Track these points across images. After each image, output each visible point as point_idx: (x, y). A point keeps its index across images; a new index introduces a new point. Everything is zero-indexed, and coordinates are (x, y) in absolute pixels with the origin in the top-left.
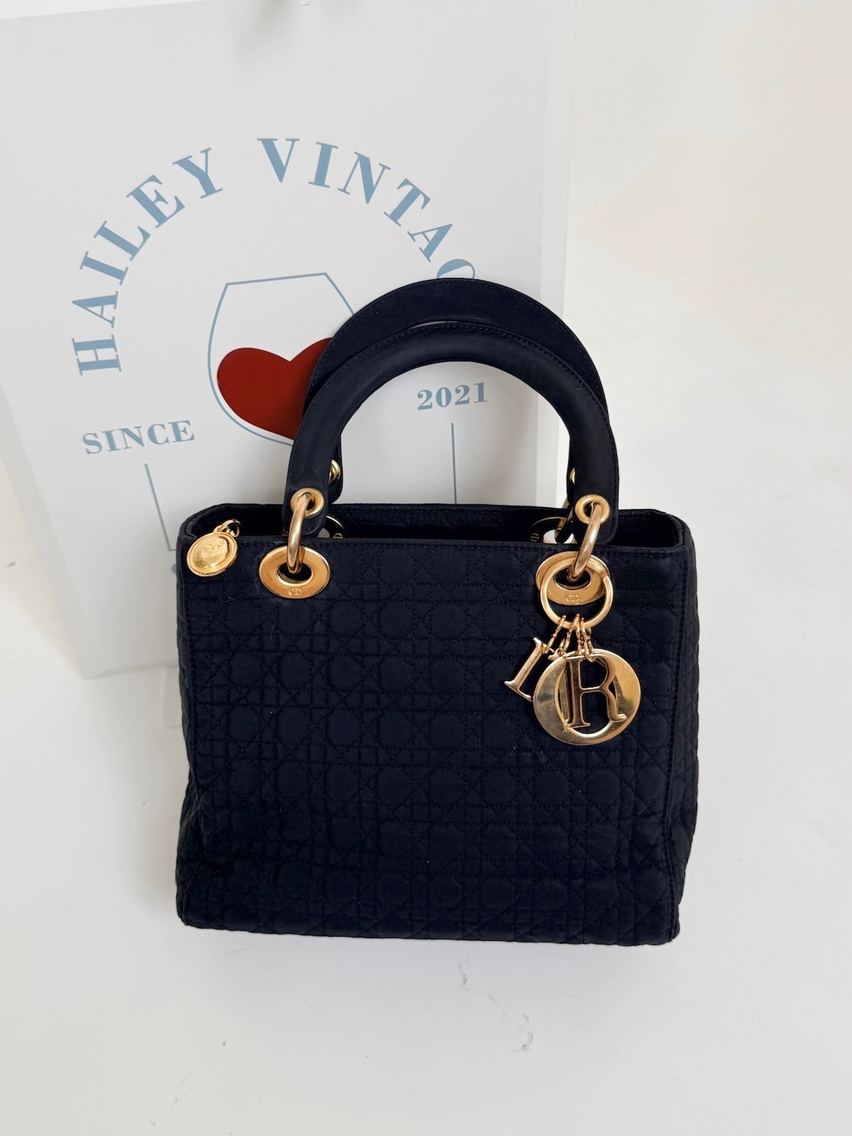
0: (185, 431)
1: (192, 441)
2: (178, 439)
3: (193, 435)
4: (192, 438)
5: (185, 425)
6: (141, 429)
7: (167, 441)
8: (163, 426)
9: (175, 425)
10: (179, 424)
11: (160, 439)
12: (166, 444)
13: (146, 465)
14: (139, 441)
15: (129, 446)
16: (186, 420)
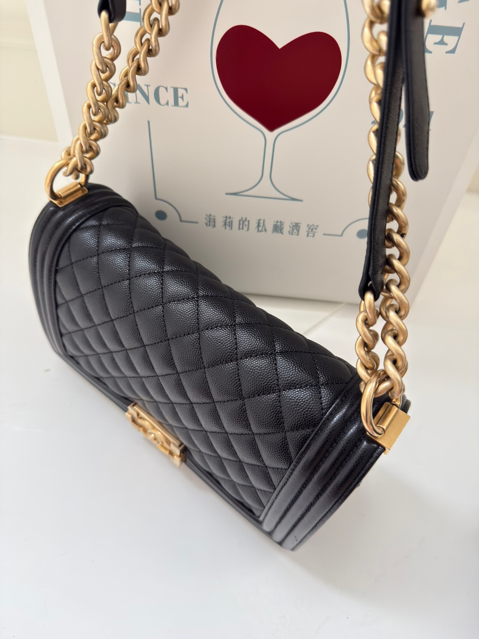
0: (182, 97)
1: (186, 108)
2: (176, 104)
3: (188, 103)
4: (187, 105)
5: (184, 91)
6: (149, 87)
7: (167, 104)
8: (166, 89)
9: (176, 90)
10: (179, 89)
11: (163, 101)
12: (166, 106)
13: (149, 122)
14: (147, 98)
15: (138, 101)
16: (185, 87)
